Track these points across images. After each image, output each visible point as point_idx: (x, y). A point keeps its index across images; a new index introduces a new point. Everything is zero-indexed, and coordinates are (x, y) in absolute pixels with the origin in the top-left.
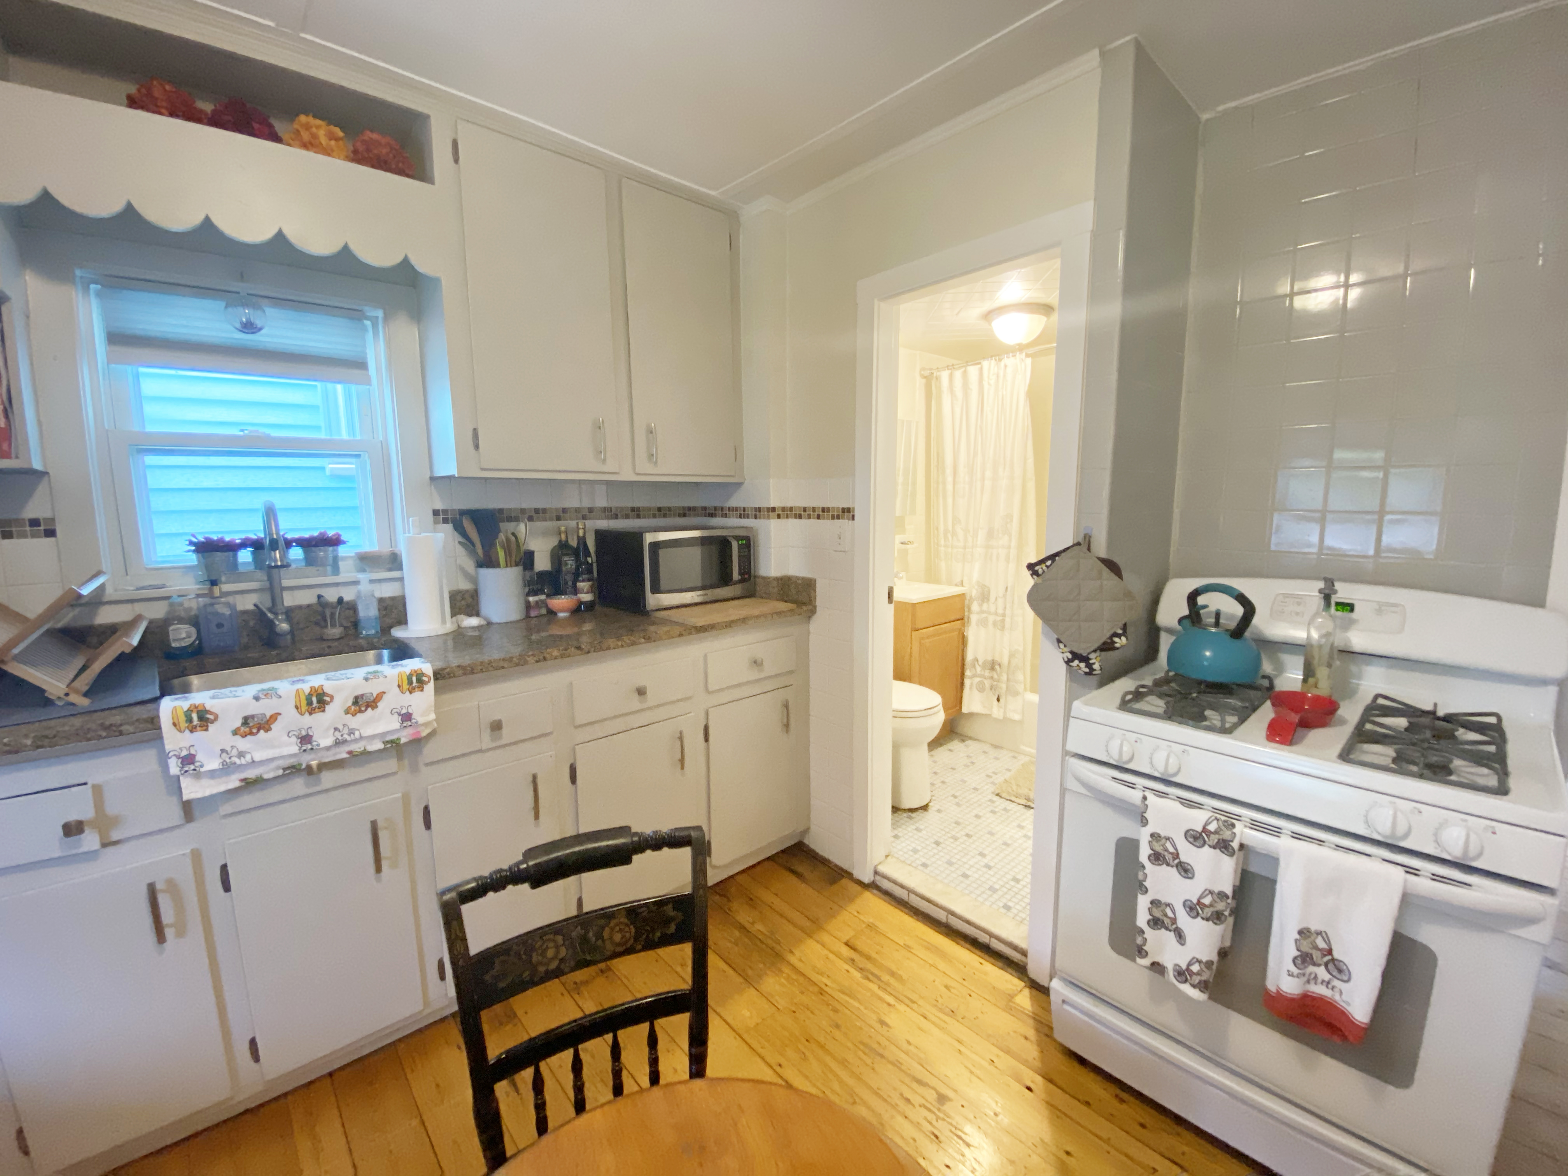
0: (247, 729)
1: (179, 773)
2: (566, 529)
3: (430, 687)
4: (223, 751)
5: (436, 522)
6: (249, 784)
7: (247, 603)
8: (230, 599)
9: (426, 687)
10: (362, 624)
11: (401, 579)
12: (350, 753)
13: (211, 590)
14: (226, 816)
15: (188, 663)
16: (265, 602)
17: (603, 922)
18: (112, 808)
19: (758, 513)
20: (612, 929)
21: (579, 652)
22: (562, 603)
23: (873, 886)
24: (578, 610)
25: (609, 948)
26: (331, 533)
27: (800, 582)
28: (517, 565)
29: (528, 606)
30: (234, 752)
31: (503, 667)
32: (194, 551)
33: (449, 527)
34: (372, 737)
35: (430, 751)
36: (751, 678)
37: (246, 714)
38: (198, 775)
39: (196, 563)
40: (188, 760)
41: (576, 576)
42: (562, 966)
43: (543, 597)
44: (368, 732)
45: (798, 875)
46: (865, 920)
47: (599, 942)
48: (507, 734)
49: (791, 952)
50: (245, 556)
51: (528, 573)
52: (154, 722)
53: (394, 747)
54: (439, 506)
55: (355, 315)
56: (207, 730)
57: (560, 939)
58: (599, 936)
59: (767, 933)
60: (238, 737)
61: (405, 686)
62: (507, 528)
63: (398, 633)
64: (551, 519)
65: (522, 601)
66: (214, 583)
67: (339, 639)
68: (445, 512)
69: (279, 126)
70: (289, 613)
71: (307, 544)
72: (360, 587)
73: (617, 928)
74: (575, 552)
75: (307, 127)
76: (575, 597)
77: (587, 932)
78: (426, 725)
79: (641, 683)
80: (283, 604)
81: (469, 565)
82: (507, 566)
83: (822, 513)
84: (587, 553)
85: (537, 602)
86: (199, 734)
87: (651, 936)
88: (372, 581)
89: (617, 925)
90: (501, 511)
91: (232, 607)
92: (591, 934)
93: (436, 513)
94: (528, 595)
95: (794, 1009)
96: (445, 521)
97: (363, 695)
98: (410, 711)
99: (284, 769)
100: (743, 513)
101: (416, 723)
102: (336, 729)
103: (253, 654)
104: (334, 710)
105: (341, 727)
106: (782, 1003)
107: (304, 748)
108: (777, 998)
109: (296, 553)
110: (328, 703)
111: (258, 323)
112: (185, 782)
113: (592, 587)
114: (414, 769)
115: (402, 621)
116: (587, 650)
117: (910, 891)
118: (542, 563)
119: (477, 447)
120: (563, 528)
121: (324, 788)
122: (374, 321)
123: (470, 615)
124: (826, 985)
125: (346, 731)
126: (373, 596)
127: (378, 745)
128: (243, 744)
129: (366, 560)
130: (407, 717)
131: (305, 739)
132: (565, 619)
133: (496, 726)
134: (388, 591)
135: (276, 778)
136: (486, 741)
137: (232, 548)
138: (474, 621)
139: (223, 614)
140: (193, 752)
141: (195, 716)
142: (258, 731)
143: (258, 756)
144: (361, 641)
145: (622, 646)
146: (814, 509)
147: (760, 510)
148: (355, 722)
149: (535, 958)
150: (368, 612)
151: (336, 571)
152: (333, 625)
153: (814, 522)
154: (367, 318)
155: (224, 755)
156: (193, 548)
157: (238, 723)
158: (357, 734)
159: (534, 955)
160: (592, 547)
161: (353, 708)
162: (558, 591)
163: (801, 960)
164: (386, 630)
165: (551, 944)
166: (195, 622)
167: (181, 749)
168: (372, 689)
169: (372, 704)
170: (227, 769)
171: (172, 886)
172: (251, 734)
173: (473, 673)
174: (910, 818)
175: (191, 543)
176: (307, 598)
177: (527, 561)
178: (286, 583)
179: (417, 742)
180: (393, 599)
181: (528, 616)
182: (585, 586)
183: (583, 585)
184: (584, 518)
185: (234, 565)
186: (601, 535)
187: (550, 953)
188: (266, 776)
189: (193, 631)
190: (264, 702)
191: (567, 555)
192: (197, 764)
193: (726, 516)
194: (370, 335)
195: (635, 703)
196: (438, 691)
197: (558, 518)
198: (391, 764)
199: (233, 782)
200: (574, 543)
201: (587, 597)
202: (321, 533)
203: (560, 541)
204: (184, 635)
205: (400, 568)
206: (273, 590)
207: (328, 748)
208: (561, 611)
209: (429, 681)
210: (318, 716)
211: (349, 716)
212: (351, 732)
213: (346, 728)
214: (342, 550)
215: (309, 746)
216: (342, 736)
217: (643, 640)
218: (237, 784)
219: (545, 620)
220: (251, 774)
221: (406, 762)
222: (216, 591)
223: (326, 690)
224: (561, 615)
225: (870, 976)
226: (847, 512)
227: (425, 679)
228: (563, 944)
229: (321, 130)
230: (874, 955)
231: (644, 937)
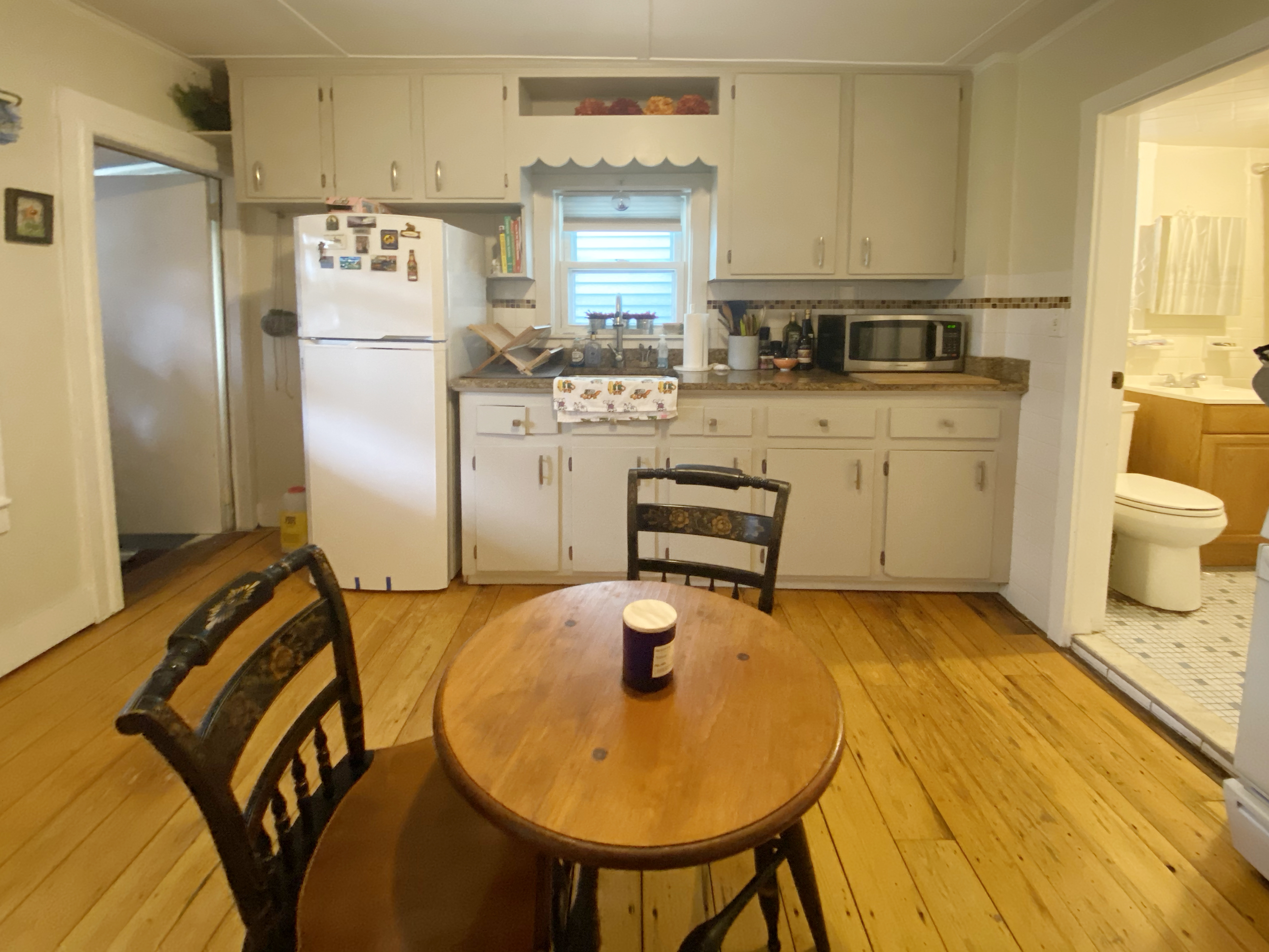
0: (586, 396)
1: (557, 409)
2: (796, 314)
3: (675, 392)
4: (575, 403)
5: (708, 308)
6: (586, 422)
7: (604, 345)
8: (599, 342)
9: (673, 391)
10: (659, 361)
11: (682, 339)
12: (631, 418)
13: (591, 337)
14: (574, 435)
15: (577, 369)
16: (613, 344)
17: (713, 515)
18: (533, 418)
19: (973, 303)
20: (719, 521)
21: (774, 388)
22: (784, 362)
23: (1067, 651)
24: (797, 368)
25: (715, 530)
26: (651, 313)
27: (1012, 363)
28: (755, 335)
29: (760, 362)
30: (580, 405)
31: (720, 389)
32: (588, 318)
33: (717, 311)
34: (642, 413)
35: (674, 428)
36: (940, 435)
37: (587, 389)
38: (564, 412)
39: (588, 324)
40: (561, 404)
41: (799, 344)
42: (686, 528)
43: (772, 357)
44: (641, 409)
45: (980, 614)
46: (1040, 670)
47: (709, 525)
48: (720, 430)
49: (942, 659)
50: (610, 322)
51: (764, 342)
52: (551, 386)
53: (653, 420)
54: (712, 298)
55: (677, 194)
56: (570, 392)
57: (687, 514)
58: (710, 521)
59: (924, 638)
60: (582, 398)
61: (662, 389)
62: (750, 312)
63: (677, 368)
64: (787, 308)
65: (756, 359)
66: (593, 333)
67: (647, 368)
68: (715, 302)
69: (642, 104)
70: (625, 352)
71: (639, 317)
72: (660, 341)
73: (721, 522)
74: (799, 329)
75: (654, 102)
76: (795, 360)
77: (703, 517)
78: (671, 412)
79: (822, 418)
80: (622, 346)
81: (726, 333)
82: (746, 335)
83: (1039, 303)
84: (810, 330)
85: (766, 360)
86: (567, 394)
87: (741, 534)
88: (667, 339)
89: (722, 519)
90: (751, 302)
91: (599, 345)
92: (705, 519)
93: (709, 302)
94: (761, 354)
95: (922, 692)
96: (715, 307)
97: (640, 390)
98: (663, 403)
99: (601, 419)
100: (960, 304)
101: (666, 409)
102: (625, 404)
103: (604, 369)
104: (625, 394)
105: (628, 404)
106: (912, 684)
107: (609, 410)
108: (911, 679)
109: (633, 322)
110: (623, 391)
111: (626, 204)
112: (560, 414)
113: (809, 353)
114: (664, 436)
115: (681, 363)
116: (780, 388)
117: (1110, 667)
118: (776, 335)
119: (730, 261)
120: (793, 314)
121: (618, 433)
122: (687, 195)
123: (721, 363)
124: (965, 692)
125: (630, 406)
126: (666, 347)
127: (645, 418)
128: (584, 402)
129: (668, 328)
130: (661, 406)
131: (611, 406)
132: (785, 372)
133: (714, 423)
134: (675, 345)
135: (596, 422)
136: (707, 431)
137: (604, 317)
138: (721, 367)
139: (595, 349)
140: (564, 401)
141: (566, 385)
142: (591, 397)
143: (590, 409)
144: (656, 370)
145: (809, 390)
146: (1032, 300)
147: (975, 301)
148: (636, 402)
149: (671, 518)
150: (663, 355)
151: (651, 332)
152: (645, 360)
153: (1032, 311)
154: (684, 194)
155: (576, 405)
156: (588, 317)
157: (583, 392)
158: (635, 409)
159: (671, 516)
160: (815, 326)
161: (634, 395)
162: (784, 355)
163: (949, 667)
164: (670, 367)
165: (681, 515)
166: (584, 351)
167: (559, 399)
168: (645, 388)
169: (644, 395)
170: (576, 412)
171: (549, 458)
172: (587, 398)
173: (701, 389)
174: (1153, 615)
175: (588, 314)
176: (634, 345)
177: (764, 333)
178: (625, 336)
179: (667, 422)
180: (678, 350)
181: (759, 368)
182: (803, 353)
183: (802, 352)
184: (814, 307)
185: (603, 327)
186: (822, 318)
187: (680, 519)
188: (592, 420)
189: (582, 355)
190: (595, 384)
191: (793, 331)
192: (565, 407)
193: (946, 307)
194: (685, 203)
195: (818, 431)
196: (679, 396)
197: (793, 307)
198: (651, 430)
199: (578, 419)
200: (800, 324)
201: (804, 360)
202: (647, 312)
203: (790, 322)
204: (578, 357)
205: (681, 333)
206: (619, 340)
207: (620, 413)
208: (784, 367)
209: (675, 389)
210: (617, 396)
211: (632, 399)
212: (632, 407)
213: (630, 405)
214: (656, 322)
215: (612, 410)
216: (628, 408)
217: (827, 388)
218: (579, 421)
219: (771, 372)
220: (586, 417)
221: (660, 431)
222: (594, 336)
223: (622, 384)
224: (783, 370)
225: (1019, 707)
226: (1064, 301)
227: (673, 387)
228: (688, 518)
229: (660, 101)
230: (1035, 697)
231: (737, 532)
